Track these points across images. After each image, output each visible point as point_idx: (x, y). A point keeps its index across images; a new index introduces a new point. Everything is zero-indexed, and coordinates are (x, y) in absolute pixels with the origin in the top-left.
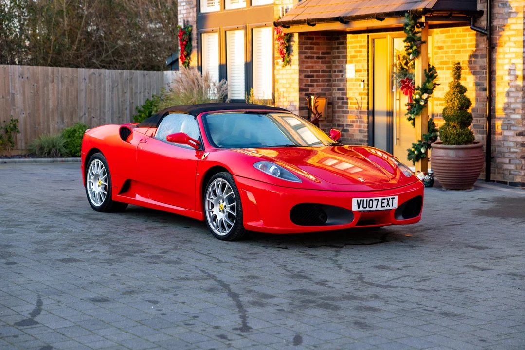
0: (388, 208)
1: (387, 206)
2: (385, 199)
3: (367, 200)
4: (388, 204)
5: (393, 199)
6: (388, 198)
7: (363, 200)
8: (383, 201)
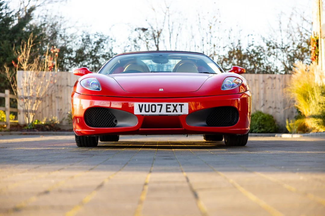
1: (173, 112)
2: (170, 105)
3: (149, 105)
4: (175, 109)
5: (181, 105)
6: (175, 104)
7: (145, 105)
8: (168, 106)
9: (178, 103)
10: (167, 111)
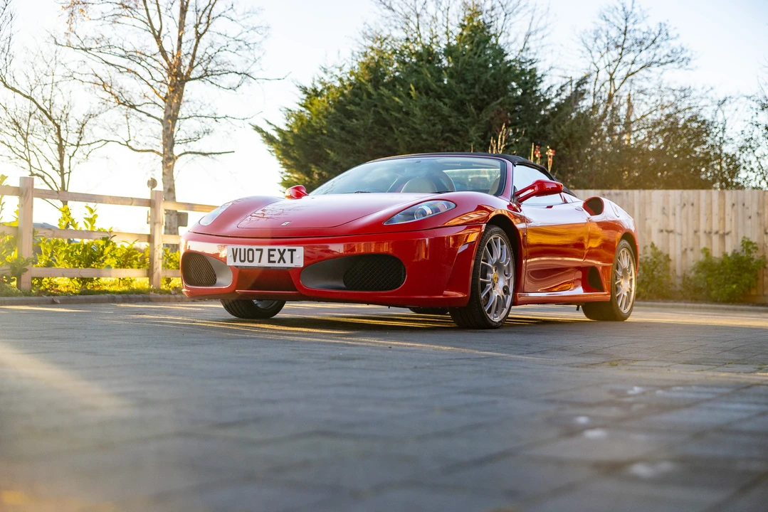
0: (282, 265)
1: (279, 262)
4: (282, 258)
9: (287, 248)
10: (270, 262)
